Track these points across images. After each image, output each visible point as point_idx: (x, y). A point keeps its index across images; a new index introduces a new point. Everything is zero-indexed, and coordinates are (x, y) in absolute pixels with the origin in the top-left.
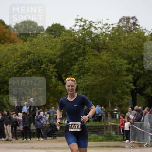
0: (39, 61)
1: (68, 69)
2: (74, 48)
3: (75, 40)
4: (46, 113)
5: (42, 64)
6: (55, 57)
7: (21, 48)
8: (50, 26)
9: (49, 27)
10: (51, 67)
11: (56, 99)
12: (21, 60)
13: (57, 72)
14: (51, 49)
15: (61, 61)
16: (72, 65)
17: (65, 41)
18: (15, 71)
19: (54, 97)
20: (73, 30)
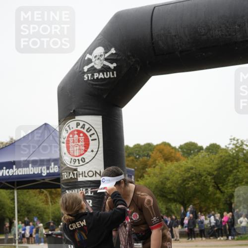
0: (200, 175)
1: (225, 180)
2: (229, 163)
3: (230, 156)
4: (207, 217)
5: (202, 176)
6: (212, 170)
7: (185, 165)
8: (208, 145)
9: (207, 147)
10: (209, 178)
11: (215, 205)
12: (184, 174)
13: (215, 182)
14: (209, 164)
15: (219, 173)
16: (228, 176)
17: (221, 156)
18: (179, 182)
19: (214, 204)
20: (228, 148)
